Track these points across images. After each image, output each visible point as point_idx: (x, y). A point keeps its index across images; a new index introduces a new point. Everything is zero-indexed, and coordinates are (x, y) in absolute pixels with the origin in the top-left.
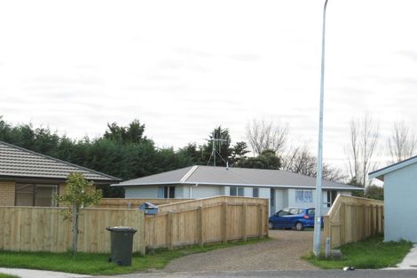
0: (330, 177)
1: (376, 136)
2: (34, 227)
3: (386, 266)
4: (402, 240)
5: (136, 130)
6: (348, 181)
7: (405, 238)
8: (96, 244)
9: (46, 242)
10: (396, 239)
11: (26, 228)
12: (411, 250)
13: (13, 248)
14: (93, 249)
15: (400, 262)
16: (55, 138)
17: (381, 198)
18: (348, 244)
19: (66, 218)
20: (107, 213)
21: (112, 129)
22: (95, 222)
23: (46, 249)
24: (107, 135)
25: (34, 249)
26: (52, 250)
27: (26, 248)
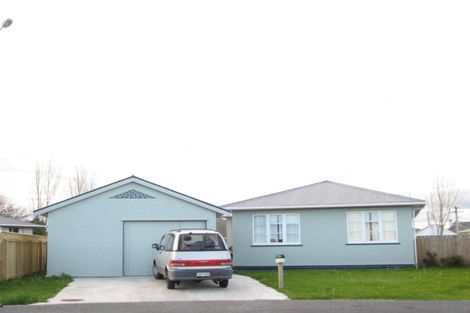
0: (15, 215)
1: (59, 177)
3: (36, 302)
4: (63, 275)
6: (31, 219)
7: (67, 273)
10: (57, 274)
12: (70, 284)
15: (52, 297)
17: (45, 234)
18: (10, 280)
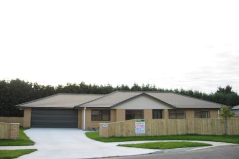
2: (209, 126)
5: (229, 89)
8: (233, 132)
9: (214, 131)
11: (206, 126)
13: (202, 133)
14: (232, 134)
16: (201, 94)
19: (222, 122)
20: (236, 120)
21: (220, 89)
22: (232, 124)
23: (214, 134)
24: (218, 91)
25: (210, 134)
26: (217, 134)
27: (207, 134)
